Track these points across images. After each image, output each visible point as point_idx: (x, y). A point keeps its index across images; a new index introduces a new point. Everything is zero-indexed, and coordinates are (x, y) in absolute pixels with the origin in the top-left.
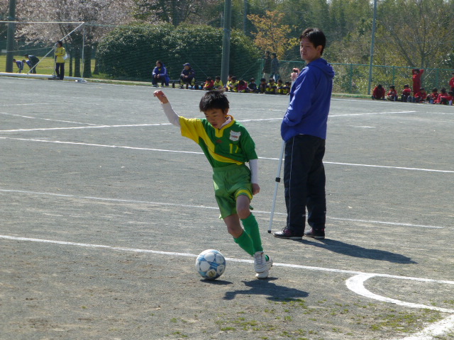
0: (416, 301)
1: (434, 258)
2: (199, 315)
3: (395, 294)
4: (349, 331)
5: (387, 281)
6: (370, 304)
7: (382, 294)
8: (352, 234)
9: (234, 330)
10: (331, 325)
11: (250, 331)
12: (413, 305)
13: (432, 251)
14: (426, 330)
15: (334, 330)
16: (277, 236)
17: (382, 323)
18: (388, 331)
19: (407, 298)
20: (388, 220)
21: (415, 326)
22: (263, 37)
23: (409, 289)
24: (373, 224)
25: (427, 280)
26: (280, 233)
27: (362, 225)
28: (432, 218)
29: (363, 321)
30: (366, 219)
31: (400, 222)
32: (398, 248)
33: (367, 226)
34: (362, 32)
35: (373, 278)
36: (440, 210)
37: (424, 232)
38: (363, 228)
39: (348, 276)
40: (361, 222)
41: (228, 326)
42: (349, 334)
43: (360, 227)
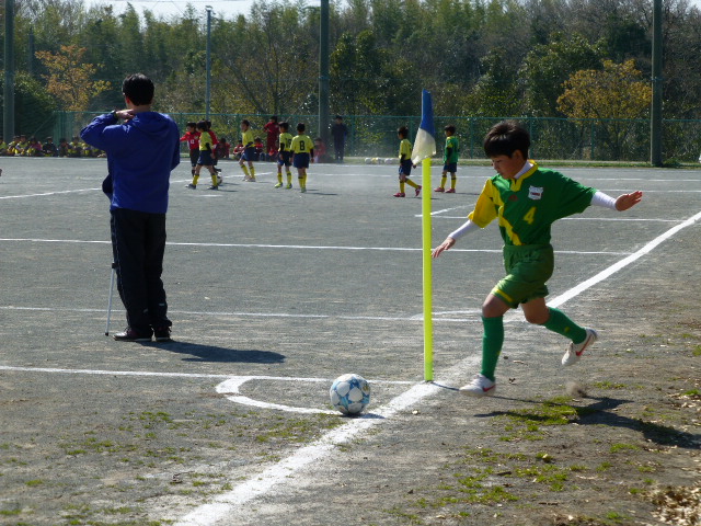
0: (308, 406)
1: (323, 354)
2: (36, 439)
3: (280, 398)
4: (230, 445)
5: (269, 384)
6: (250, 412)
7: (264, 399)
8: (214, 331)
9: (84, 453)
10: (205, 441)
11: (105, 453)
12: (304, 410)
13: (319, 345)
14: (325, 437)
15: (211, 446)
16: (118, 338)
17: (269, 434)
18: (278, 442)
19: (296, 402)
20: (258, 312)
21: (311, 435)
22: (57, 80)
23: (296, 391)
24: (239, 316)
25: (317, 380)
26: (123, 334)
27: (225, 319)
28: (314, 305)
29: (245, 432)
30: (230, 311)
31: (273, 312)
32: (277, 344)
33: (232, 320)
34: (190, 70)
35: (250, 382)
36: (322, 295)
37: (305, 322)
38: (228, 322)
39: (217, 381)
40: (224, 316)
41: (76, 449)
42: (231, 449)
43: (224, 322)
